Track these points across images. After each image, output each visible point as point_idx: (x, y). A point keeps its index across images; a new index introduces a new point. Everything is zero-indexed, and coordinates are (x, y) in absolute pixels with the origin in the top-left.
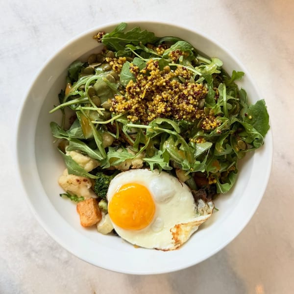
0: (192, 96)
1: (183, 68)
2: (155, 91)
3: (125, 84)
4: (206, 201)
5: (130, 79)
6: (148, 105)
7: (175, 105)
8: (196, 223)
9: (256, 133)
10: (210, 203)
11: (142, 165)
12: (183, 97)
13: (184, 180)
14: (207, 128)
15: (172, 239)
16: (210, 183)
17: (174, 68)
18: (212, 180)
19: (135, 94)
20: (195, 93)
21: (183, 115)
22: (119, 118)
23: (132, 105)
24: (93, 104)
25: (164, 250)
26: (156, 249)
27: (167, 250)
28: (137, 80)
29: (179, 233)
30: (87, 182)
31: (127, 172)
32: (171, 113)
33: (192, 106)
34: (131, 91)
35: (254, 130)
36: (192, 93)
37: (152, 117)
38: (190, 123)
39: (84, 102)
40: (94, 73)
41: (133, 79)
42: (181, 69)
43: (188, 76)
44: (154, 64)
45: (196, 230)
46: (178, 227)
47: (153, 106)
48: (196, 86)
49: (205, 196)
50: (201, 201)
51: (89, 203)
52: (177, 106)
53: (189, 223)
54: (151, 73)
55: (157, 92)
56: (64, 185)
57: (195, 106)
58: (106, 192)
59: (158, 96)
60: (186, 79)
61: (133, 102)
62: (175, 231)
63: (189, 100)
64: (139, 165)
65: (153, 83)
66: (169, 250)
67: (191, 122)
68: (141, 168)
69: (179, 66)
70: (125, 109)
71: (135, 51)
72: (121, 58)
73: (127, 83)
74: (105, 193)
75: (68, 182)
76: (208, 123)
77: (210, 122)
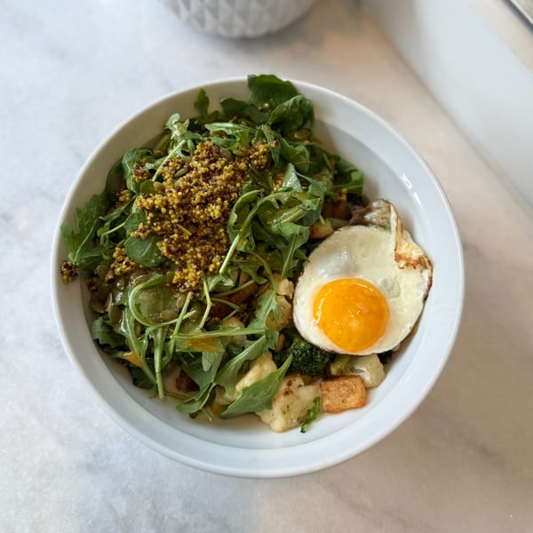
0: (210, 163)
1: (164, 166)
2: (186, 212)
3: (160, 258)
4: (370, 210)
5: (154, 245)
6: (202, 234)
7: (215, 190)
8: (399, 232)
9: (292, 100)
10: (375, 204)
11: (291, 283)
12: (207, 176)
13: (331, 230)
14: (264, 161)
15: (415, 268)
16: (344, 198)
17: (160, 179)
18: (340, 194)
19: (180, 245)
20: (209, 157)
21: (235, 186)
22: (208, 286)
23: (195, 257)
24: (173, 322)
25: (430, 286)
26: (425, 299)
27: (431, 281)
28: (160, 233)
29: (408, 257)
30: (294, 383)
31: (295, 308)
32: (226, 202)
33: (225, 167)
34: (173, 249)
35: (286, 104)
36: (206, 162)
37: (223, 234)
38: (250, 182)
39: (164, 338)
40: (121, 307)
41: (156, 241)
42: (166, 168)
43: (178, 163)
44: (146, 198)
45: (409, 235)
46: (398, 258)
47: (207, 227)
48: (198, 153)
49: (363, 210)
50: (368, 217)
51: (328, 390)
52: (218, 188)
53: (396, 240)
54: (157, 207)
55: (188, 210)
56: (287, 423)
57: (227, 164)
58: (318, 349)
59: (194, 211)
60: (181, 167)
61: (192, 253)
62: (402, 263)
63: (216, 168)
64: (289, 287)
65: (173, 209)
66: (431, 278)
67: (248, 180)
68: (295, 286)
69: (159, 171)
70: (197, 270)
71: (111, 229)
72: (115, 255)
73: (159, 252)
74: (319, 352)
75: (284, 413)
76: (257, 157)
77: (257, 153)
